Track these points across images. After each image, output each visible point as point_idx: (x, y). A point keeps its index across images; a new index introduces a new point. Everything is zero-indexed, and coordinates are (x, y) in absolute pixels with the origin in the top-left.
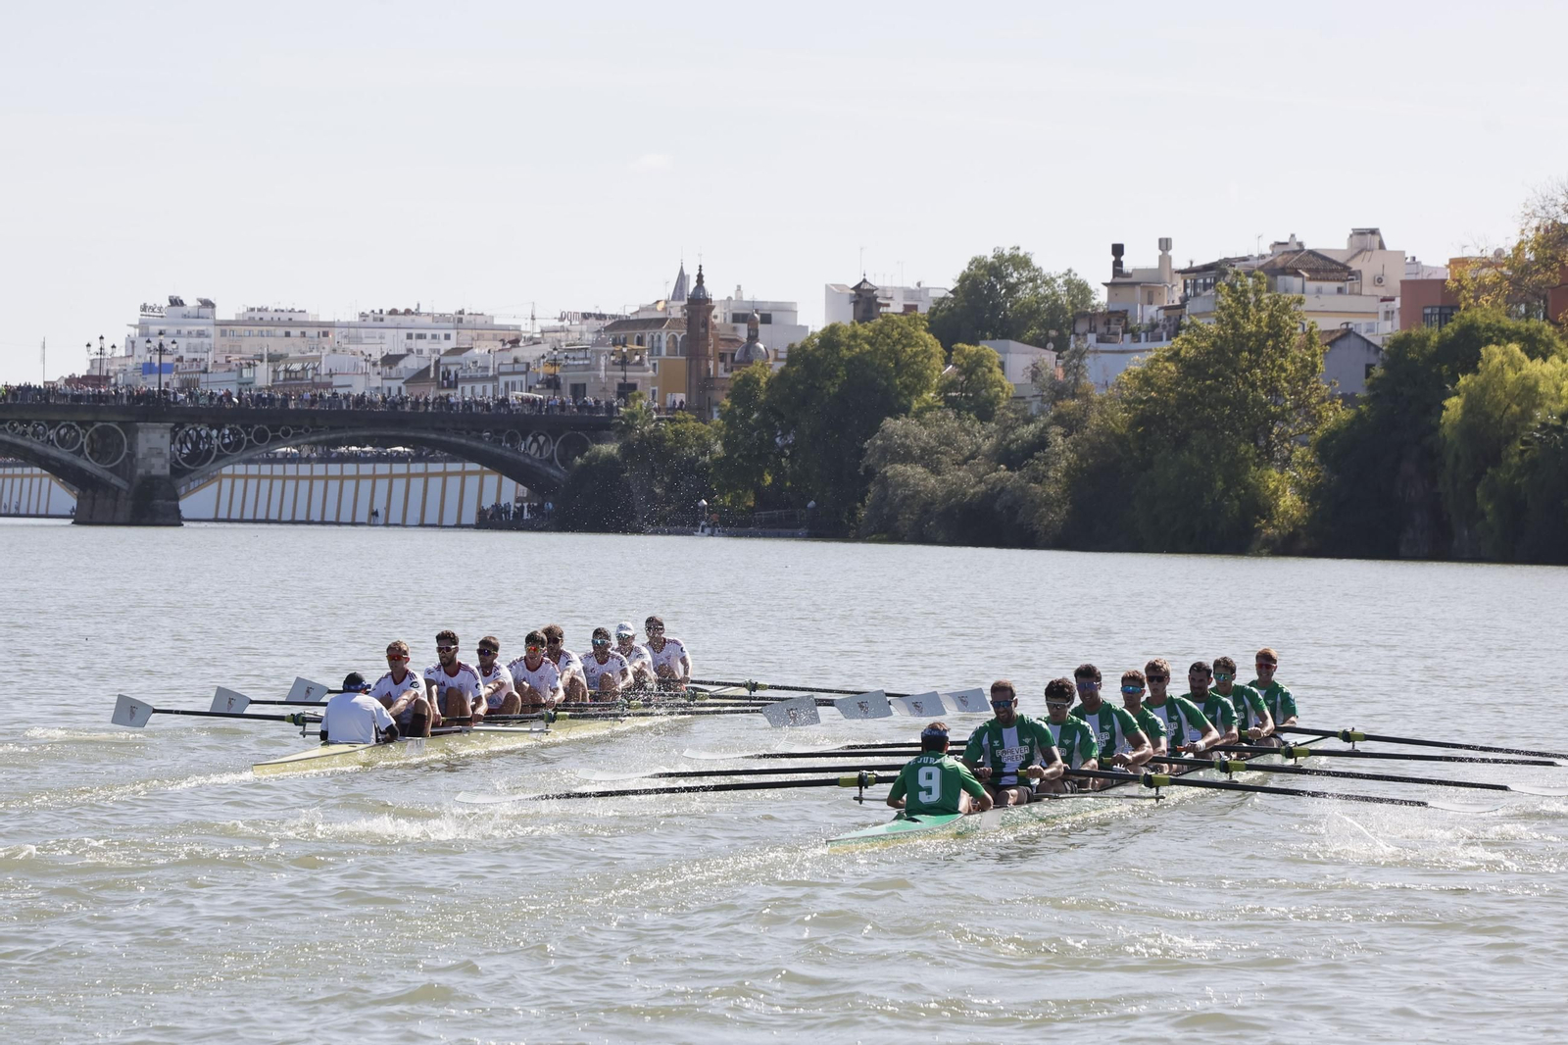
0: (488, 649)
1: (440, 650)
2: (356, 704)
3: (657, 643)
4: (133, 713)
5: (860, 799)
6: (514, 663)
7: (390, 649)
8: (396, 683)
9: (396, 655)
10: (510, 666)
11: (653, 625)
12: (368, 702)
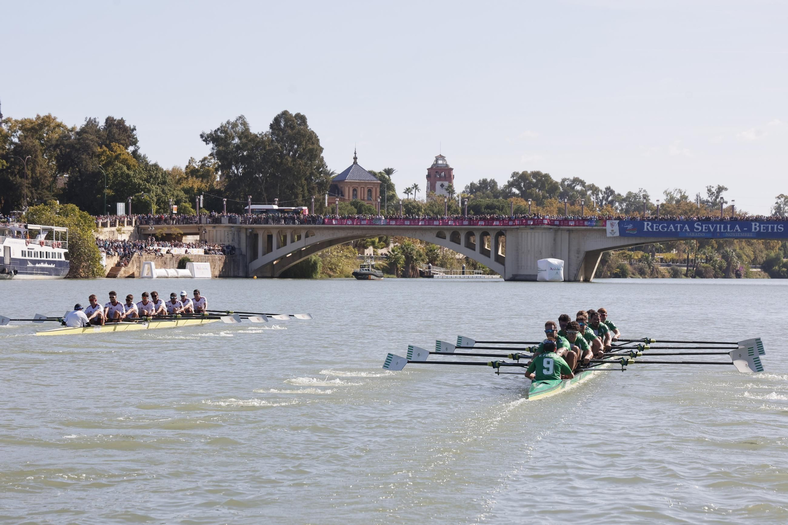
0: (129, 299)
1: (110, 297)
2: (76, 314)
3: (197, 298)
4: (3, 321)
5: (498, 373)
6: (139, 303)
7: (90, 297)
8: (93, 308)
9: (92, 299)
10: (137, 304)
11: (196, 293)
12: (81, 314)
